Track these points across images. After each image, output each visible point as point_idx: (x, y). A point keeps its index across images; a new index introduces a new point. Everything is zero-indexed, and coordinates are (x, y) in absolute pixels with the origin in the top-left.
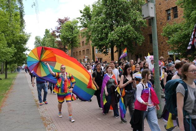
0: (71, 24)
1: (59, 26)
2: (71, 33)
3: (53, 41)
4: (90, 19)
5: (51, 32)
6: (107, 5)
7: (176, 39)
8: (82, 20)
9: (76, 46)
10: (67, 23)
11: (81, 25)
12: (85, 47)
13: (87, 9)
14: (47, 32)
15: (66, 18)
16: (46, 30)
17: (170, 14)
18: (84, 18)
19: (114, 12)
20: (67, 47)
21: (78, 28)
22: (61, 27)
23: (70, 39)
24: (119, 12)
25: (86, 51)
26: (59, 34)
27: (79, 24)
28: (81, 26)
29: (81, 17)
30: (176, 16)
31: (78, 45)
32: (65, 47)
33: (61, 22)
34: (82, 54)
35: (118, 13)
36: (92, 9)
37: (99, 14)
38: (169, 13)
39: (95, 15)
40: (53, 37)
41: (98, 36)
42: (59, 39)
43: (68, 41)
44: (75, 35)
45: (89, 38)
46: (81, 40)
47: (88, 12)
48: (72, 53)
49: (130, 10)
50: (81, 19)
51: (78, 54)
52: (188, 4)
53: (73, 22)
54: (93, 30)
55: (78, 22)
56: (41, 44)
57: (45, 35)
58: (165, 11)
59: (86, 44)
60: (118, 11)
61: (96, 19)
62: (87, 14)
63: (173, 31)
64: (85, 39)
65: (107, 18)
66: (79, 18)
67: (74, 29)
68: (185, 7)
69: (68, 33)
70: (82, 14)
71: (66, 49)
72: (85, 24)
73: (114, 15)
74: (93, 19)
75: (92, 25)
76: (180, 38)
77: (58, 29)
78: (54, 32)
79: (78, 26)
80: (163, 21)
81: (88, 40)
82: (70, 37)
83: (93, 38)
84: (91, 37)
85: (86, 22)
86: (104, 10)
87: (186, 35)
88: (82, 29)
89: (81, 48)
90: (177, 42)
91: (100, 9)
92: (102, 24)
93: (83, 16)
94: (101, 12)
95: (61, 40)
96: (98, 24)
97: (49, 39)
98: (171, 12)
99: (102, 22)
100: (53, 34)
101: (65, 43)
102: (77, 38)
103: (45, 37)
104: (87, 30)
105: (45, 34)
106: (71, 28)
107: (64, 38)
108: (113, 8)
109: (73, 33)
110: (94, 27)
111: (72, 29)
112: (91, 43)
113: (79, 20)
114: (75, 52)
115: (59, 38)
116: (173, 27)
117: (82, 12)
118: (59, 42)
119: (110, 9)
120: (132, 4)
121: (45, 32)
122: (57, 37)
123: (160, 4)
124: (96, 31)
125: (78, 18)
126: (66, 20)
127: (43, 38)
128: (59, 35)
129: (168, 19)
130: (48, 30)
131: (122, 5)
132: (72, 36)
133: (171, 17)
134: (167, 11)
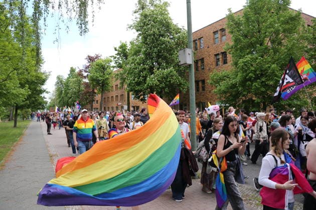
0: (102, 63)
1: (88, 65)
2: (102, 74)
3: (79, 82)
4: (126, 59)
5: (77, 71)
6: (147, 44)
7: (223, 88)
8: (117, 59)
9: (107, 90)
10: (97, 61)
11: (115, 65)
12: (119, 92)
13: (123, 47)
14: (72, 70)
15: (97, 55)
16: (72, 68)
17: (219, 59)
18: (119, 56)
19: (155, 53)
20: (96, 91)
21: (112, 69)
22: (90, 65)
23: (100, 80)
24: (161, 52)
25: (119, 97)
26: (87, 73)
27: (113, 64)
28: (115, 67)
29: (115, 56)
30: (225, 62)
31: (110, 88)
32: (93, 90)
33: (91, 59)
34: (114, 100)
35: (160, 54)
36: (129, 47)
37: (137, 53)
38: (218, 57)
39: (132, 53)
40: (79, 78)
41: (134, 80)
42: (86, 81)
43: (98, 84)
44: (107, 77)
45: (124, 81)
46: (114, 82)
47: (125, 50)
48: (102, 99)
49: (174, 52)
50: (115, 58)
51: (110, 99)
52: (237, 50)
53: (105, 61)
54: (129, 72)
55: (111, 61)
56: (64, 86)
57: (69, 75)
58: (214, 56)
59: (120, 88)
60: (159, 52)
61: (133, 60)
62: (123, 52)
63: (220, 79)
64: (119, 82)
65: (147, 59)
66: (113, 56)
67: (106, 69)
68: (233, 53)
69: (98, 73)
70: (117, 52)
71: (95, 93)
72: (120, 63)
73: (155, 56)
74: (130, 59)
75: (128, 66)
76: (227, 88)
77: (86, 68)
78: (81, 71)
79: (111, 65)
80: (211, 67)
81: (122, 83)
82: (100, 78)
83: (128, 82)
84: (126, 80)
85: (121, 62)
86: (143, 50)
87: (233, 85)
88: (115, 69)
89: (114, 93)
90: (225, 92)
91: (139, 47)
92: (140, 65)
93: (118, 54)
94: (140, 51)
95: (88, 82)
96: (135, 65)
97: (74, 80)
98: (220, 56)
99: (141, 63)
100: (80, 74)
101: (94, 85)
102: (110, 80)
103: (70, 77)
104: (122, 72)
105: (69, 73)
106: (102, 68)
107: (93, 79)
108: (154, 47)
109: (104, 75)
110: (130, 68)
111: (104, 69)
112: (126, 87)
113: (112, 59)
114: (106, 97)
115: (87, 79)
116: (220, 74)
117: (117, 49)
118: (86, 84)
119: (151, 48)
120: (177, 44)
121: (70, 71)
122: (85, 77)
123: (208, 47)
124: (132, 73)
125: (111, 57)
126: (97, 57)
127: (66, 78)
128: (88, 75)
129: (217, 65)
130: (74, 68)
131: (164, 45)
132: (104, 77)
133: (220, 63)
134: (216, 55)
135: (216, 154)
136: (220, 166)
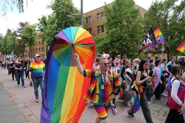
0: (30, 28)
1: (20, 28)
2: (30, 35)
3: (14, 39)
4: (46, 26)
5: (13, 31)
6: (58, 18)
7: (100, 45)
8: (40, 26)
9: (33, 45)
10: (27, 26)
11: (39, 29)
12: (41, 46)
13: (44, 19)
14: (9, 31)
15: (27, 22)
16: (8, 29)
17: (100, 29)
18: (41, 24)
19: (64, 23)
20: (26, 45)
21: (36, 31)
22: (21, 28)
24: (67, 23)
25: (41, 49)
26: (19, 34)
27: (37, 28)
28: (39, 30)
29: (39, 24)
30: (103, 31)
31: (35, 43)
32: (24, 44)
33: (22, 25)
34: (38, 50)
35: (66, 25)
36: (47, 18)
37: (52, 23)
38: (99, 28)
39: (50, 23)
40: (14, 36)
41: (51, 39)
42: (19, 38)
43: (28, 41)
44: (34, 36)
45: (45, 39)
46: (37, 40)
47: (45, 20)
48: (30, 50)
49: (75, 23)
50: (39, 25)
51: (35, 50)
52: (108, 25)
53: (32, 26)
54: (48, 34)
55: (36, 27)
56: (3, 41)
57: (7, 34)
58: (97, 27)
59: (42, 44)
60: (66, 23)
61: (50, 27)
62: (43, 21)
63: (100, 41)
64: (41, 40)
65: (58, 27)
66: (38, 24)
67: (33, 32)
68: (106, 27)
69: (27, 34)
70: (40, 22)
71: (25, 46)
72: (42, 28)
73: (63, 26)
74: (48, 26)
75: (47, 31)
76: (103, 45)
77: (19, 30)
78: (15, 32)
79: (36, 29)
80: (95, 33)
81: (43, 41)
82: (29, 37)
83: (47, 40)
84: (46, 39)
85: (43, 28)
86: (56, 21)
87: (106, 44)
88: (39, 32)
89: (38, 46)
90: (101, 48)
91: (54, 19)
92: (54, 30)
93: (40, 23)
94: (54, 22)
95: (21, 39)
96: (51, 30)
97: (11, 37)
98: (100, 28)
99: (55, 29)
100: (15, 33)
101: (24, 42)
102: (35, 38)
103: (7, 35)
104: (43, 34)
105: (7, 32)
106: (30, 31)
107: (24, 38)
108: (63, 20)
109: (31, 35)
110: (48, 32)
111: (31, 31)
112: (46, 43)
113: (37, 25)
114: (33, 49)
115: (20, 37)
116: (100, 38)
117: (40, 19)
118: (19, 40)
119: (61, 21)
120: (76, 19)
121: (7, 31)
122: (18, 36)
123: (94, 22)
125: (36, 24)
126: (27, 23)
127: (5, 36)
128: (20, 35)
129: (99, 32)
130: (10, 29)
131: (69, 19)
132: (31, 36)
133: (100, 31)
135: (136, 83)
136: (139, 90)
